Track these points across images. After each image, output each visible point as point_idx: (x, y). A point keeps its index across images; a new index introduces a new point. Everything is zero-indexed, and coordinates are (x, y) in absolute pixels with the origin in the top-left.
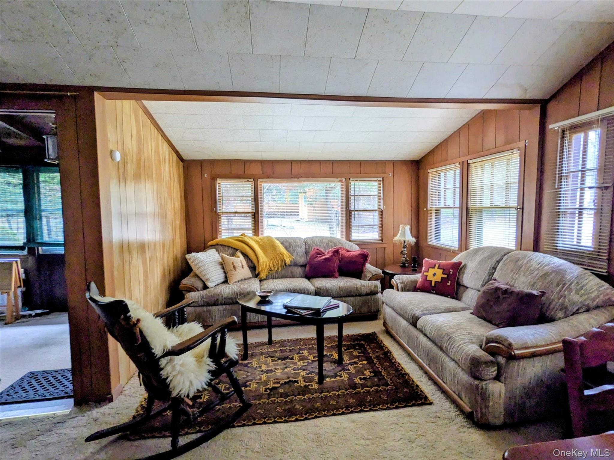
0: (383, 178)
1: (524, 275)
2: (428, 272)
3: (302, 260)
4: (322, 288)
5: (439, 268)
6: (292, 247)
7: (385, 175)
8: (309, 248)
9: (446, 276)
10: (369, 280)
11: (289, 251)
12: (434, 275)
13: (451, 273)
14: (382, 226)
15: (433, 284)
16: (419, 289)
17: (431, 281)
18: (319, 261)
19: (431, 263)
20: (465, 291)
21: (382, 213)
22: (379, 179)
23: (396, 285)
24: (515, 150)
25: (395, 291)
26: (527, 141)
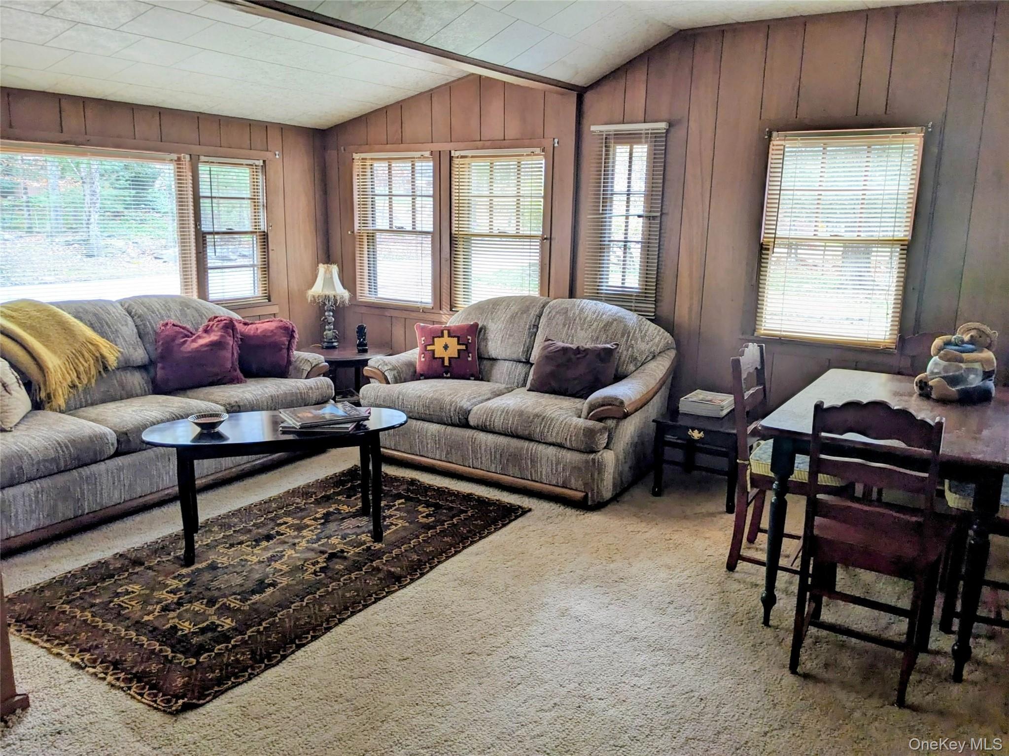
0: (264, 161)
1: (582, 329)
2: (433, 344)
3: (139, 355)
4: (242, 404)
5: (450, 336)
6: (107, 324)
7: (268, 155)
8: (145, 325)
9: (463, 347)
10: (307, 377)
11: (103, 334)
12: (446, 347)
13: (470, 341)
14: (266, 268)
15: (447, 363)
16: (422, 375)
17: (443, 359)
18: (197, 351)
19: (435, 330)
20: (492, 366)
21: (264, 238)
22: (257, 163)
23: (381, 374)
24: (538, 150)
25: (385, 385)
26: (556, 141)
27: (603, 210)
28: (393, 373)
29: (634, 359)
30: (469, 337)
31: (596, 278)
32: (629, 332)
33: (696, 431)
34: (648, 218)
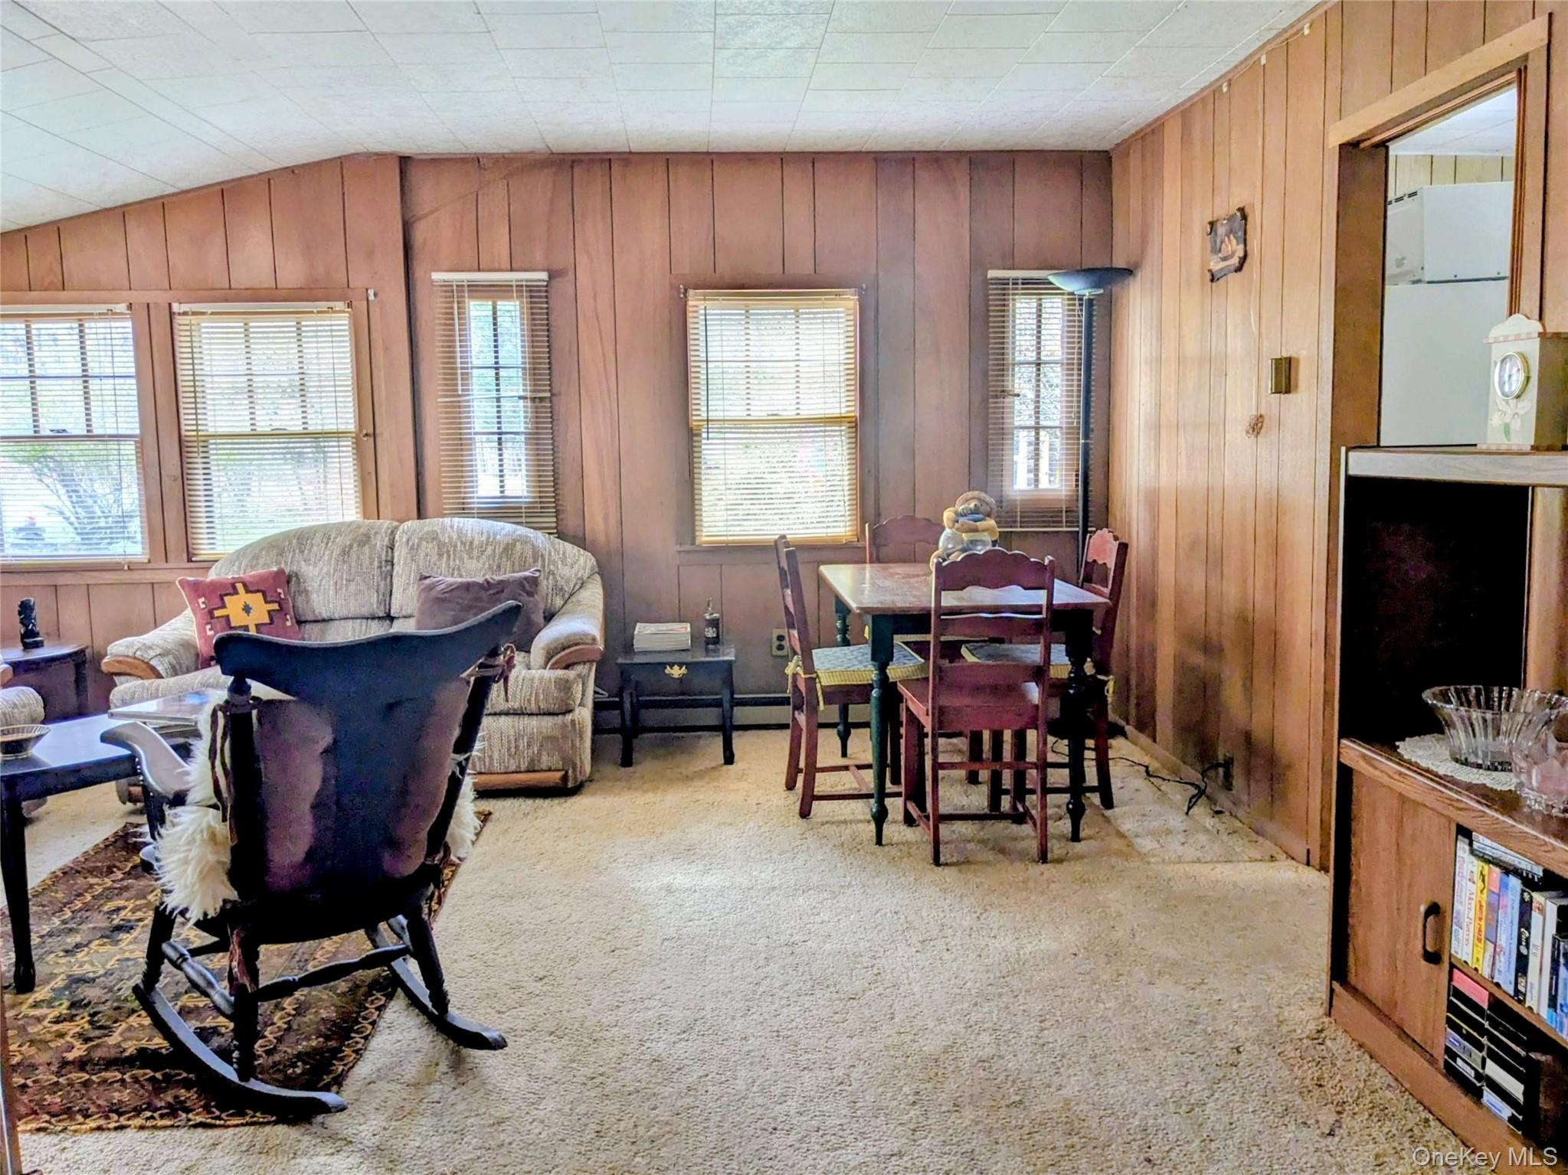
9: (276, 606)
12: (247, 609)
13: (282, 596)
17: (245, 627)
19: (219, 585)
20: (323, 631)
23: (144, 666)
24: (340, 305)
25: (158, 681)
26: (371, 292)
27: (463, 390)
28: (166, 660)
29: (558, 590)
30: (279, 590)
31: (459, 487)
32: (542, 556)
33: (676, 667)
34: (533, 399)
